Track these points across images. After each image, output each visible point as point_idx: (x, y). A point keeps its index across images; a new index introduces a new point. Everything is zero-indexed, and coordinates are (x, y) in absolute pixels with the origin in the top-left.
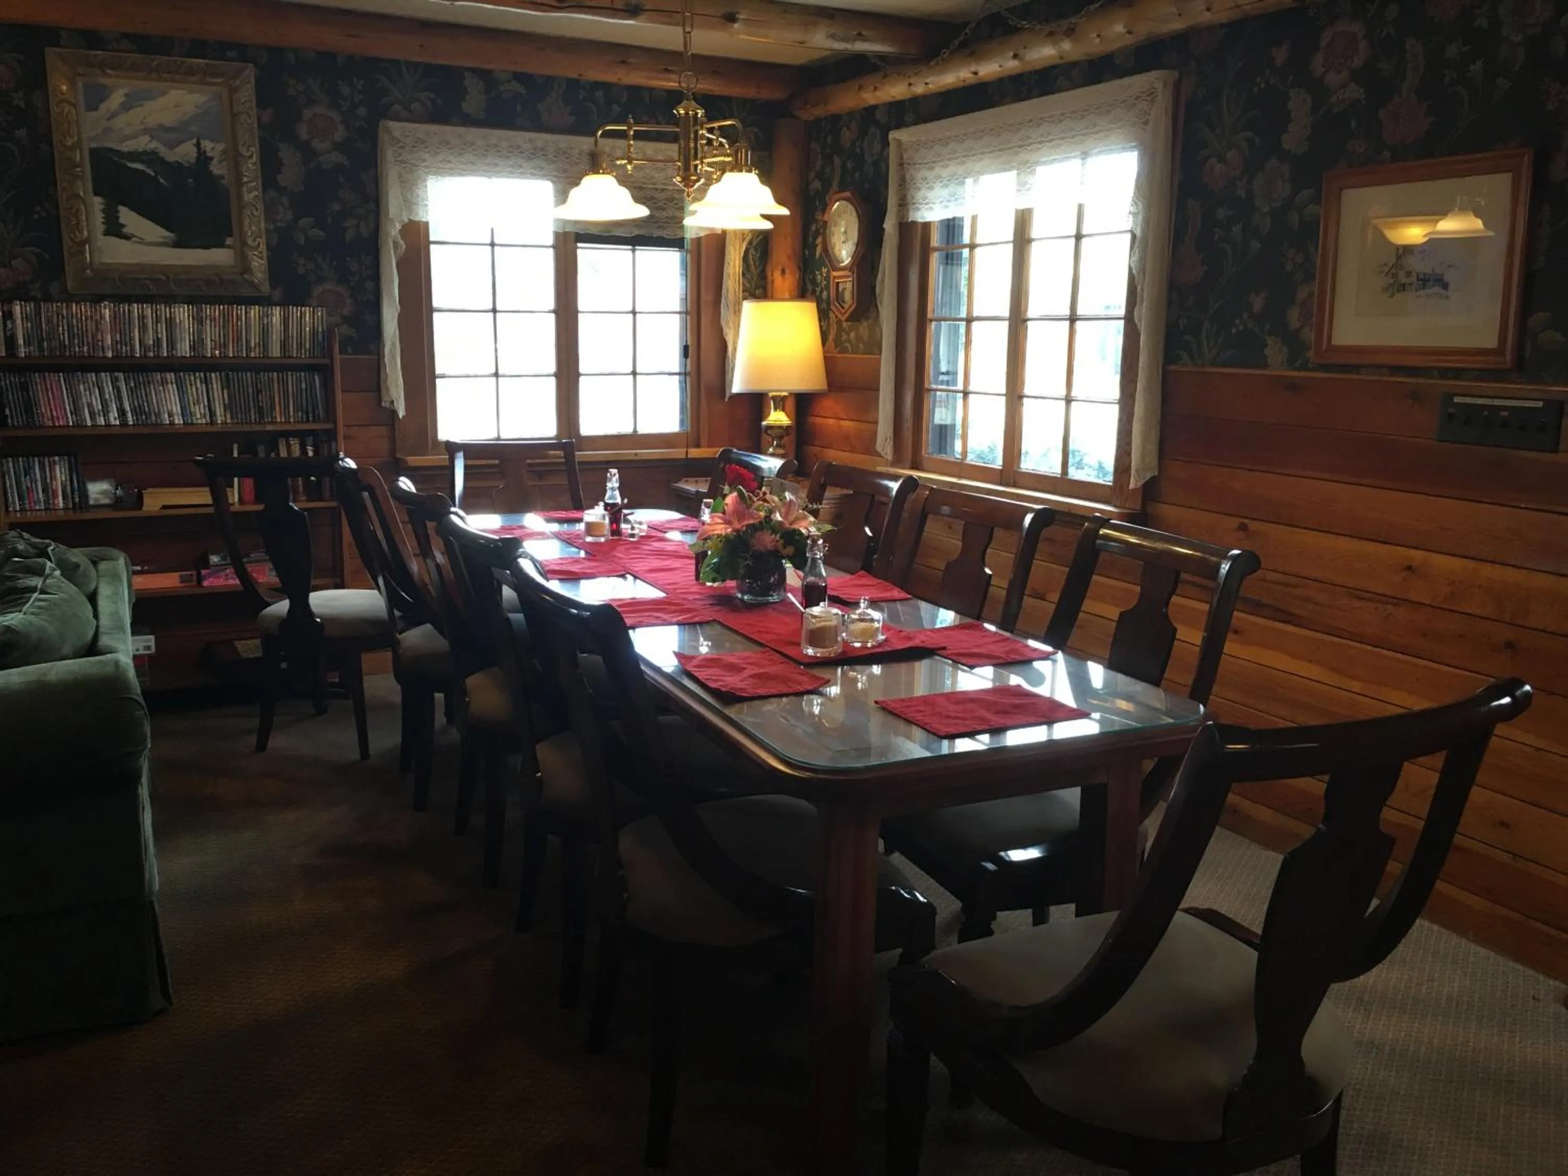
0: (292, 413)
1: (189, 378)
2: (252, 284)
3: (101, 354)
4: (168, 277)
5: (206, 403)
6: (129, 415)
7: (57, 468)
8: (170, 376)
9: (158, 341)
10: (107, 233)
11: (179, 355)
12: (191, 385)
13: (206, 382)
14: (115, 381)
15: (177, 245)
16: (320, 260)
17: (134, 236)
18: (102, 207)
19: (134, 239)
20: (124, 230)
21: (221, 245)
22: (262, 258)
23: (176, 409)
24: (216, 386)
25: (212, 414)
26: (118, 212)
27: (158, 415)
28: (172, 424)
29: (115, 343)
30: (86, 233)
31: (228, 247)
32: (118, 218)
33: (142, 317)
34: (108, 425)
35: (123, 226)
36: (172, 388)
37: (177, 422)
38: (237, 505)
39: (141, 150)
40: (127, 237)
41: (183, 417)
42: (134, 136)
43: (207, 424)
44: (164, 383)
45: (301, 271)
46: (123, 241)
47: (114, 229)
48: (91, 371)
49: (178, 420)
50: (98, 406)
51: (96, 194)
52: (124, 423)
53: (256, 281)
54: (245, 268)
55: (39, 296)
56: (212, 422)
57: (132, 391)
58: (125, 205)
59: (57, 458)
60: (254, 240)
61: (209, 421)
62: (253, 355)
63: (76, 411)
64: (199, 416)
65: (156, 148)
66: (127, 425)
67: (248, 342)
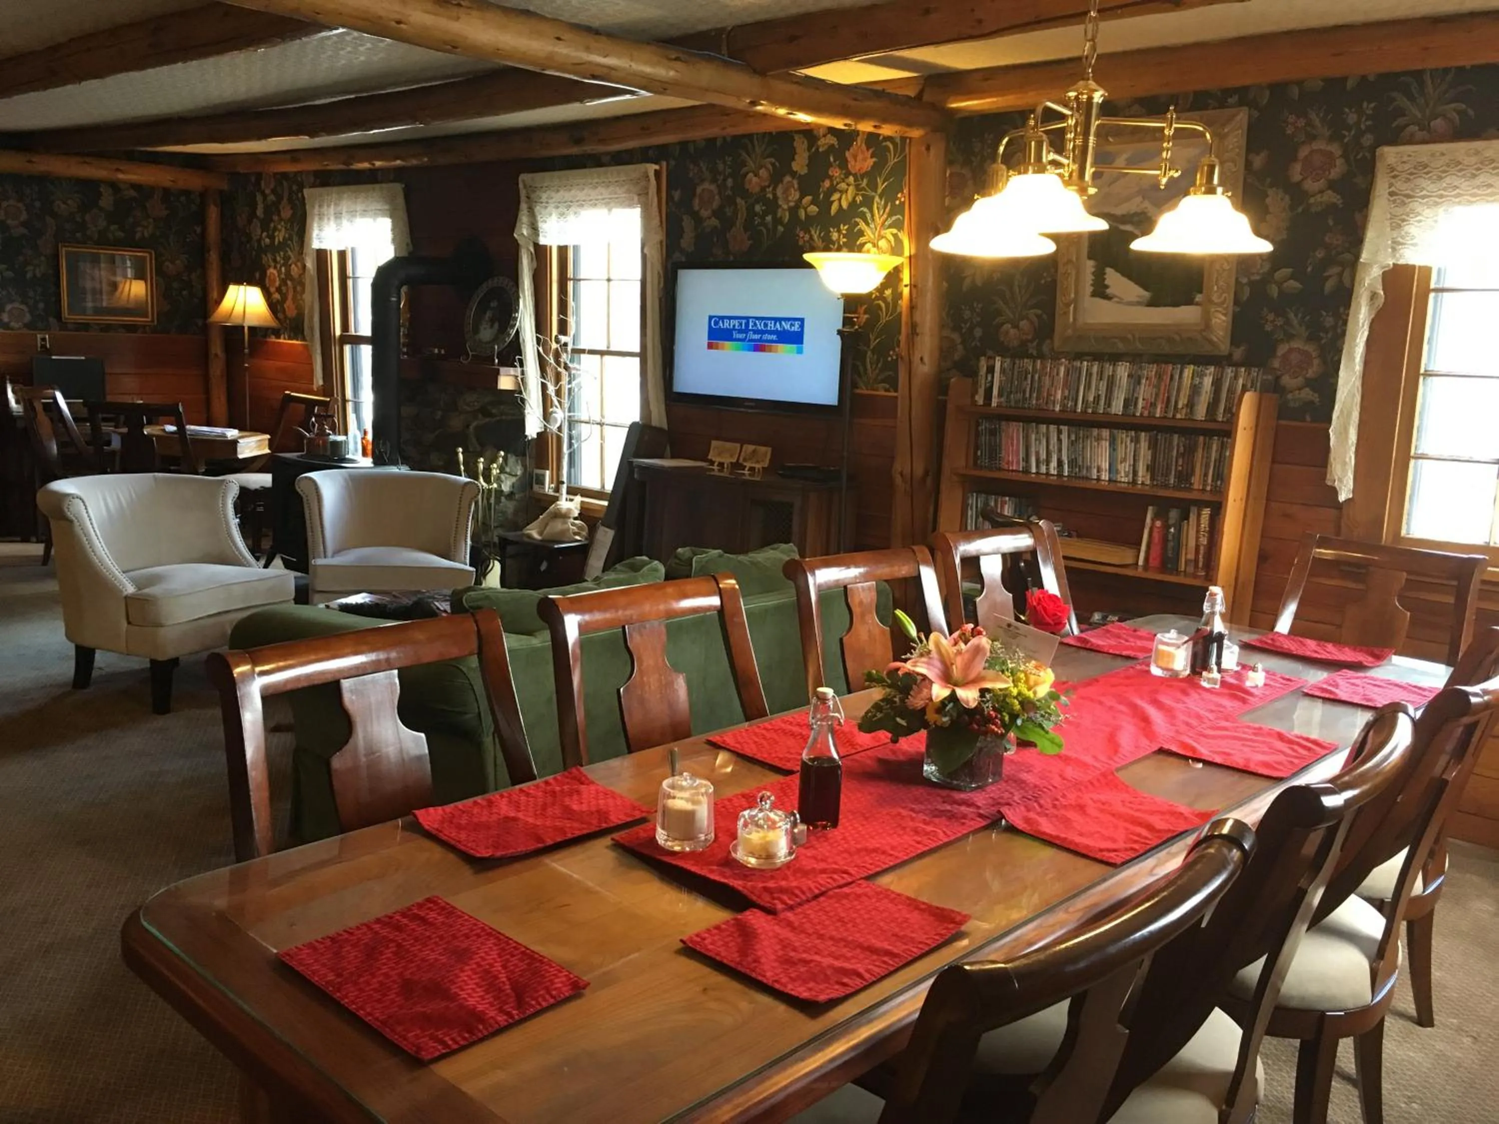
0: (1210, 481)
1: (1122, 435)
2: (1210, 342)
3: (1051, 408)
4: (1134, 336)
5: (1132, 462)
6: (1066, 467)
7: (1006, 507)
8: (1105, 433)
9: (1097, 398)
10: (1094, 294)
11: (1113, 412)
12: (1122, 443)
13: (1136, 440)
14: (1060, 432)
15: (1152, 303)
16: (1292, 315)
17: (1116, 297)
18: (1093, 270)
19: (1115, 299)
20: (1108, 291)
21: (1190, 302)
22: (1225, 315)
23: (1105, 465)
24: (1144, 445)
25: (1135, 473)
26: (1105, 274)
27: (1089, 469)
28: (1098, 479)
29: (1064, 398)
30: (1073, 296)
31: (1197, 304)
32: (1104, 279)
33: (1089, 374)
34: (1048, 474)
35: (1107, 287)
36: (1105, 444)
37: (1103, 477)
38: (1140, 569)
39: (1132, 212)
40: (1108, 298)
41: (1110, 473)
42: (1128, 199)
43: (1128, 483)
44: (1099, 439)
45: (1268, 328)
46: (1105, 302)
47: (1100, 291)
48: (1043, 423)
49: (1105, 476)
50: (1043, 456)
51: (1090, 258)
52: (1060, 475)
53: (1215, 339)
54: (1207, 326)
55: (1035, 353)
56: (1134, 482)
57: (1072, 443)
58: (1112, 267)
59: (1007, 499)
60: (1220, 297)
61: (1131, 480)
62: (1178, 416)
63: (1027, 459)
64: (1123, 475)
65: (1146, 208)
66: (1063, 476)
67: (1176, 403)
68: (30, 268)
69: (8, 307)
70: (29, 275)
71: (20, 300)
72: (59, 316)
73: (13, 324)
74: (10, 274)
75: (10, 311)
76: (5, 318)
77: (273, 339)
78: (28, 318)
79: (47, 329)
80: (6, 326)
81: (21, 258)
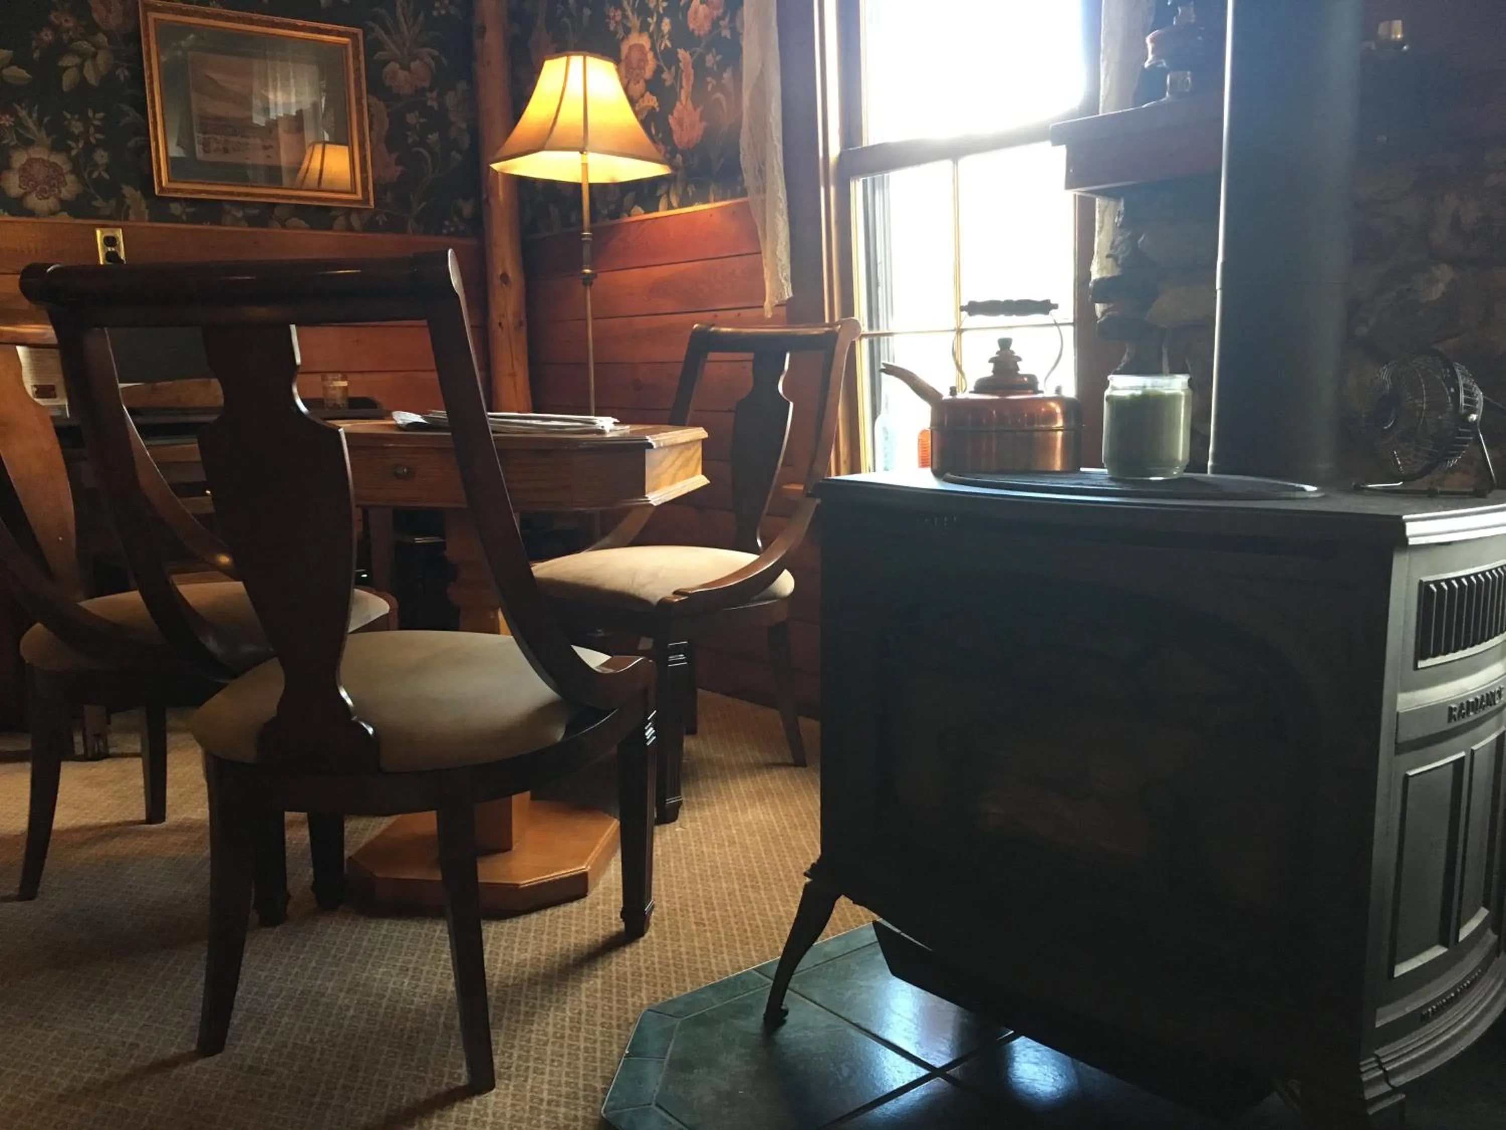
68: (69, 61)
69: (19, 159)
70: (68, 80)
71: (48, 141)
72: (146, 182)
73: (33, 201)
74: (18, 74)
75: (23, 170)
76: (13, 185)
77: (639, 214)
78: (70, 188)
79: (119, 215)
80: (17, 207)
81: (47, 36)
